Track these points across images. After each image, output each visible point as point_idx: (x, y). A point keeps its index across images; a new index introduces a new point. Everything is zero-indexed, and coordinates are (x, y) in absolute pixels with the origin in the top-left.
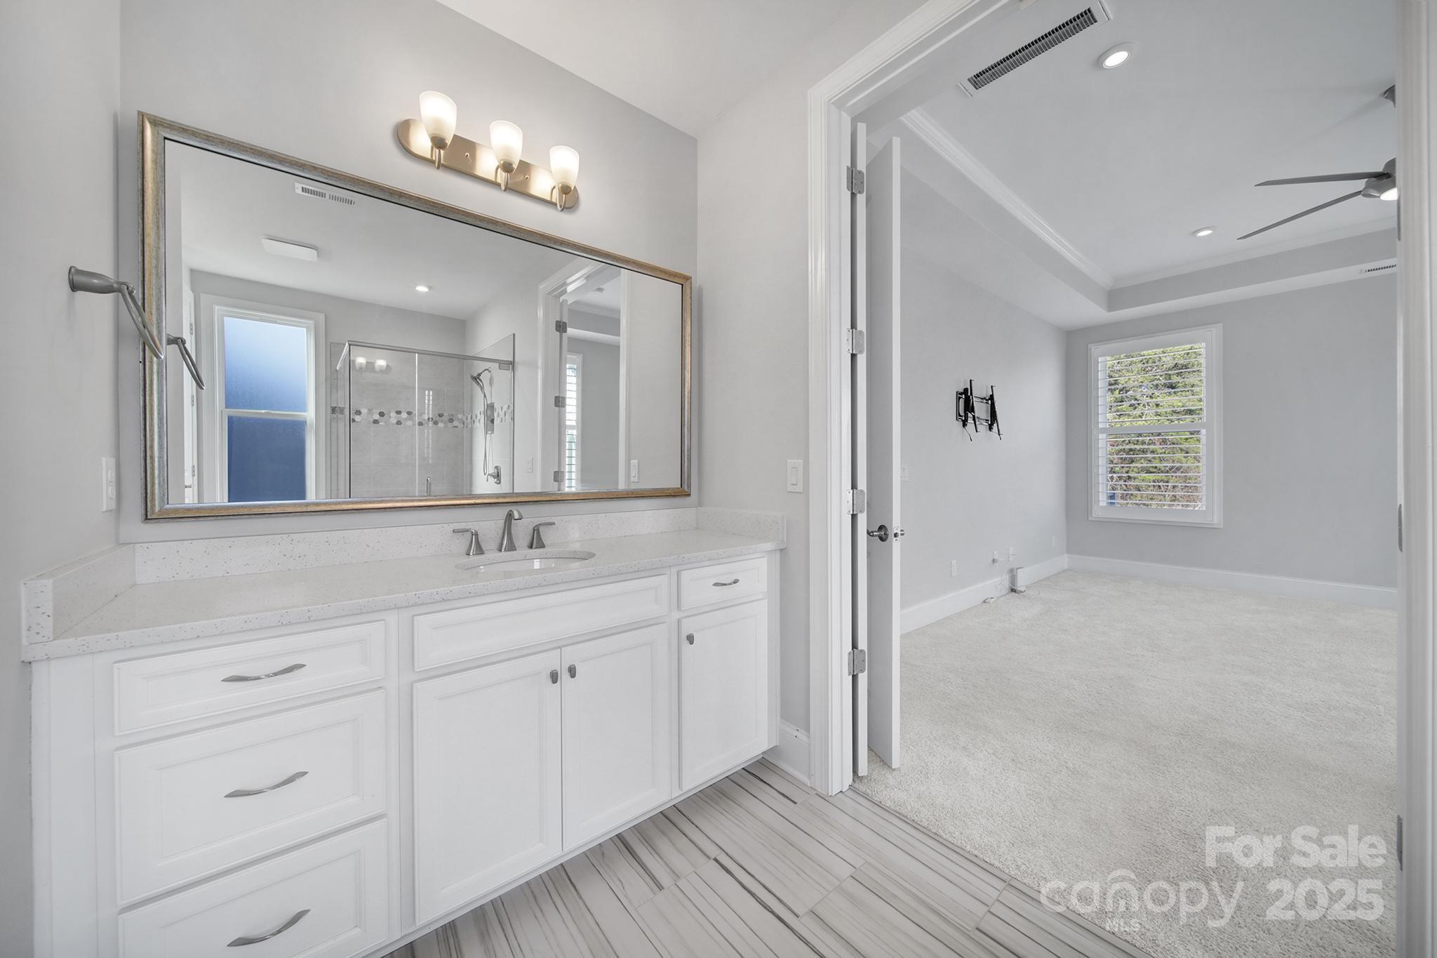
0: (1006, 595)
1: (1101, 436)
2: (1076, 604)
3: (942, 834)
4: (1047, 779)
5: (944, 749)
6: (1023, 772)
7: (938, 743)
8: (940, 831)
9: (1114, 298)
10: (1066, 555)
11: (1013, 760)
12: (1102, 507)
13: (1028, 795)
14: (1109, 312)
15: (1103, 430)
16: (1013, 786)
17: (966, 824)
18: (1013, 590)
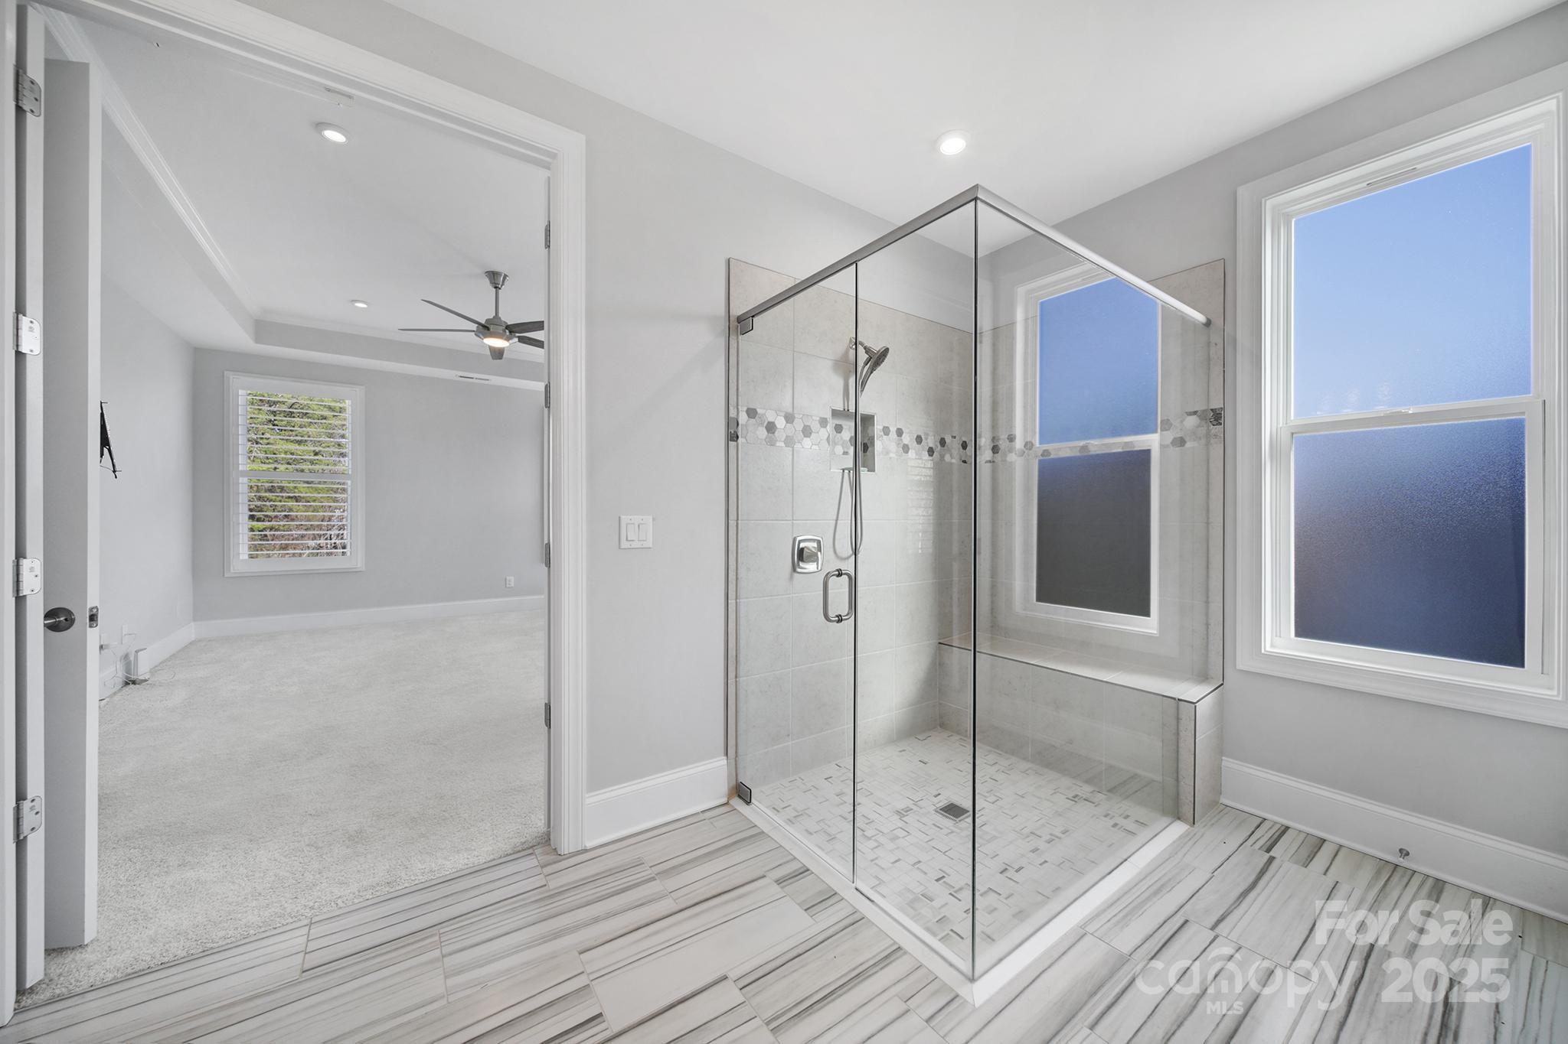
0: (120, 690)
1: (241, 480)
2: (230, 675)
3: (212, 945)
4: (297, 834)
5: (152, 882)
6: (268, 843)
7: (137, 883)
8: (208, 945)
9: (262, 328)
10: (192, 624)
11: (251, 841)
12: (242, 560)
13: (285, 856)
14: (257, 343)
15: (244, 474)
16: (266, 859)
17: (235, 919)
18: (130, 682)
